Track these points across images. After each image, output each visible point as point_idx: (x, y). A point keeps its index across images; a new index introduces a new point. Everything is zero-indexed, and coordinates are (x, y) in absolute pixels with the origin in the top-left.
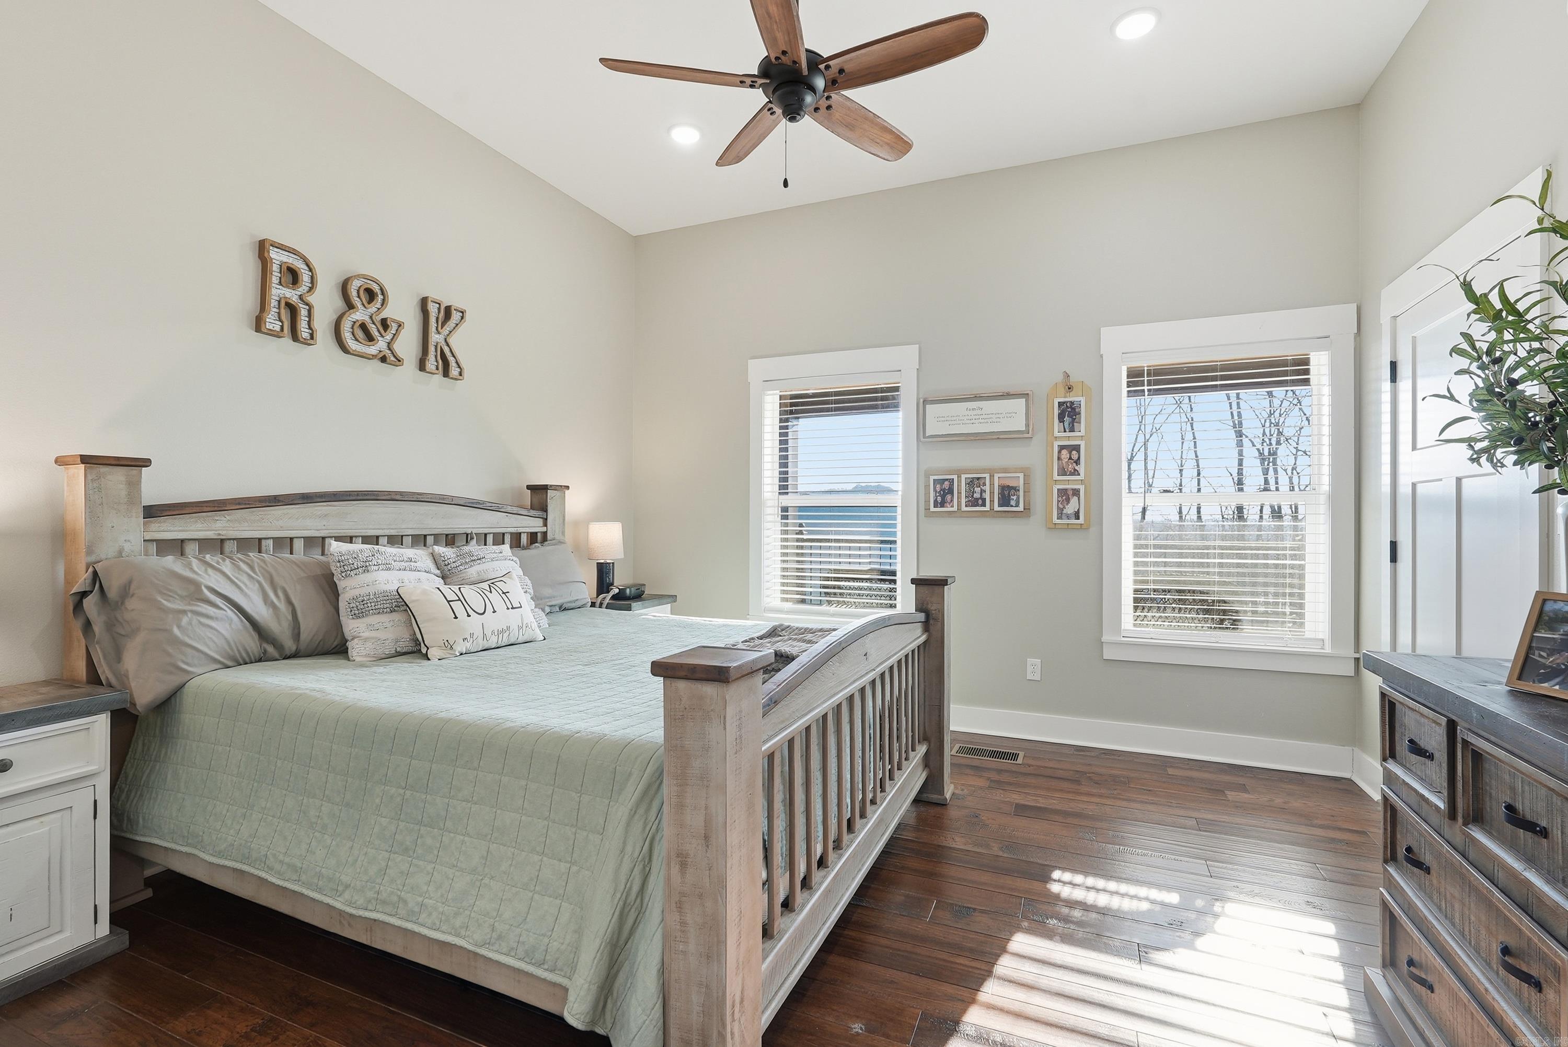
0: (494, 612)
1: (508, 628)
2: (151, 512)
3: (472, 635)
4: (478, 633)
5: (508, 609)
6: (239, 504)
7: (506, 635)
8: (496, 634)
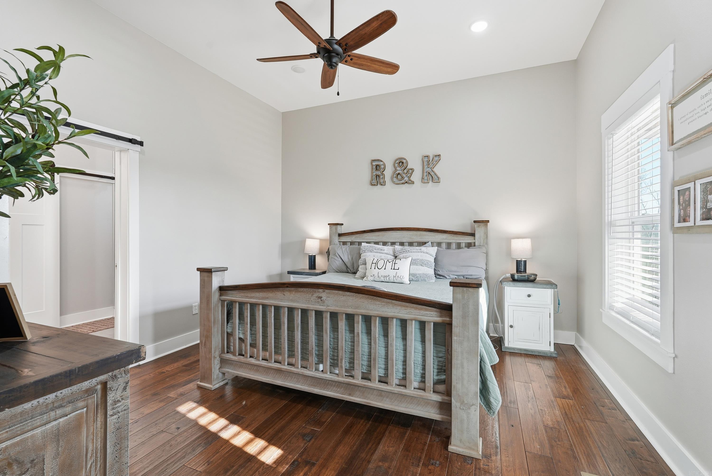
0: (385, 269)
1: (389, 276)
2: (340, 235)
3: (374, 275)
4: (376, 275)
5: (392, 269)
6: (356, 233)
7: (387, 278)
8: (383, 277)
